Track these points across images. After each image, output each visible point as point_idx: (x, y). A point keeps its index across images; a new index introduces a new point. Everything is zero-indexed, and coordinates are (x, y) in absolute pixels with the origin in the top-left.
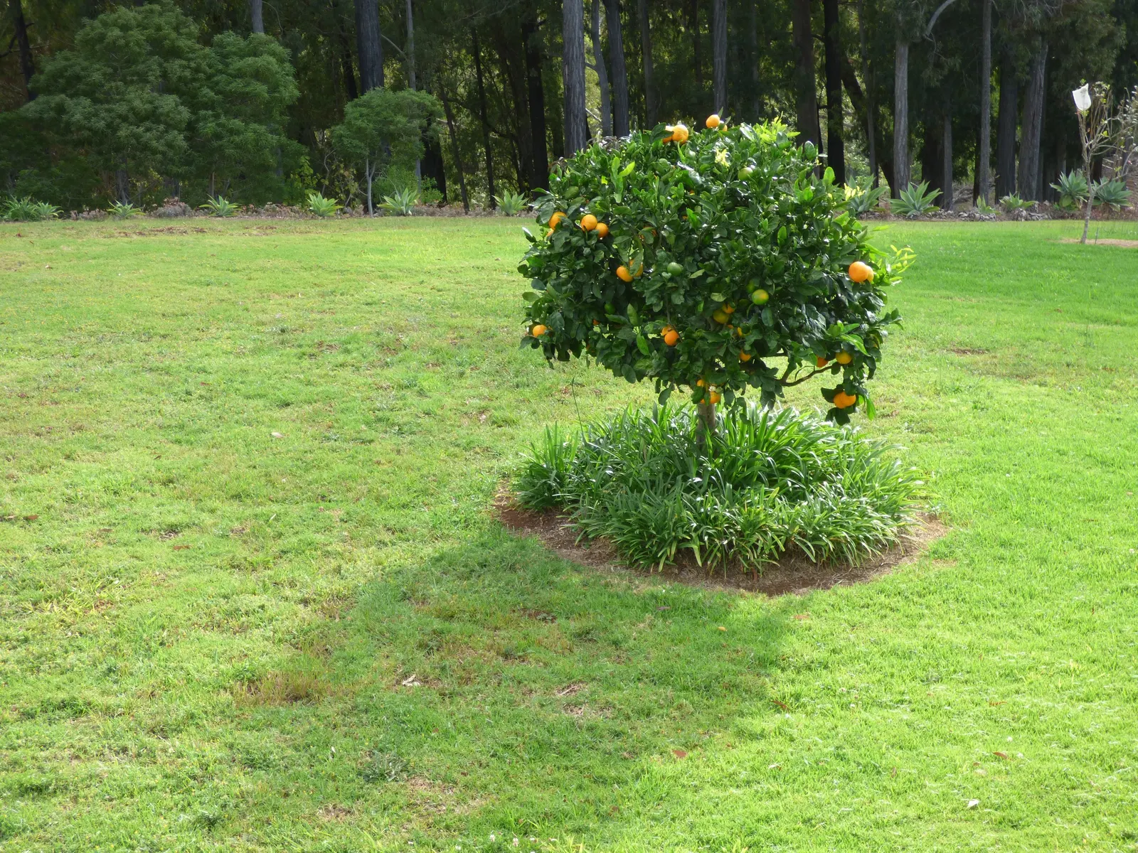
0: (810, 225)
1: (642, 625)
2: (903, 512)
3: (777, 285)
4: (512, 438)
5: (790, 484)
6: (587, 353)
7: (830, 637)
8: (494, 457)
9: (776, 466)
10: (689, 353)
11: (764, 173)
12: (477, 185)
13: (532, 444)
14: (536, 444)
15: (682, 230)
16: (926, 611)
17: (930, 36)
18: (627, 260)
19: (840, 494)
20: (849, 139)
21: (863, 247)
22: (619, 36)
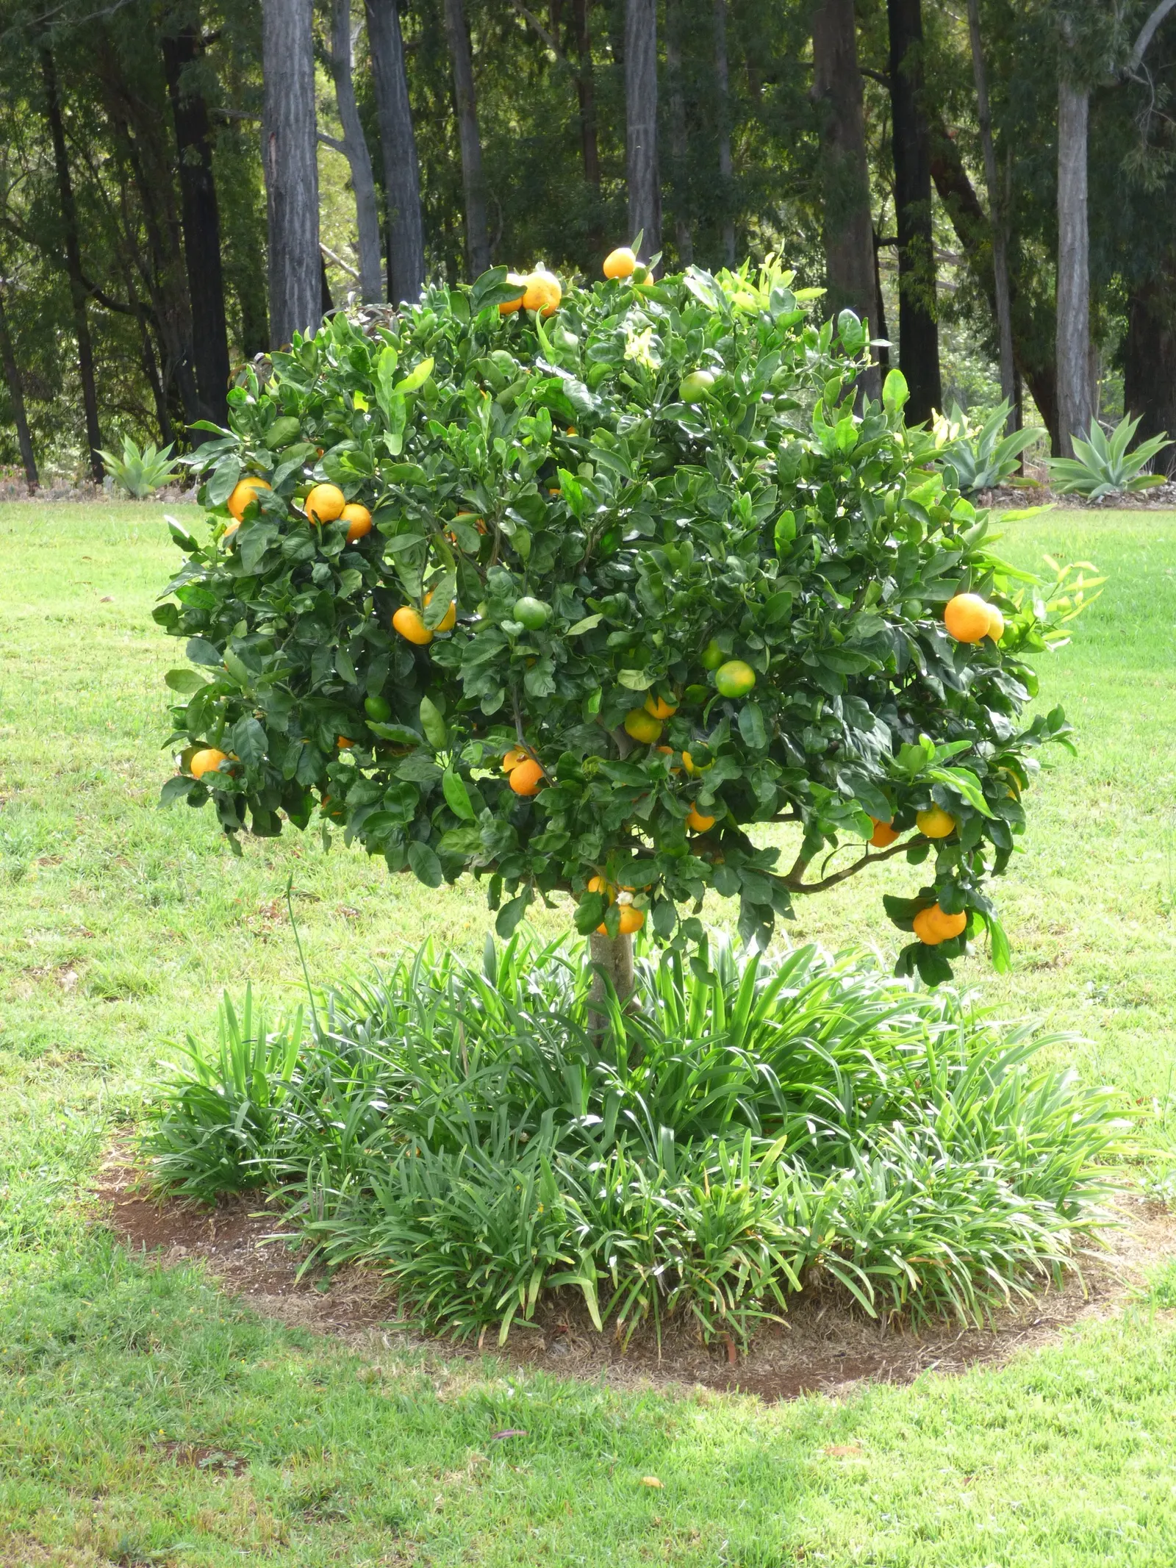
0: (852, 508)
1: (456, 1477)
2: (1084, 1194)
3: (776, 650)
4: (142, 1027)
5: (812, 1128)
6: (323, 815)
7: (913, 1499)
8: (96, 1072)
9: (777, 1084)
10: (569, 812)
11: (741, 385)
12: (59, 426)
13: (190, 1040)
14: (199, 1040)
15: (547, 519)
16: (1144, 1436)
17: (1140, 72)
18: (417, 593)
19: (932, 1151)
20: (950, 317)
21: (979, 559)
22: (398, 69)
